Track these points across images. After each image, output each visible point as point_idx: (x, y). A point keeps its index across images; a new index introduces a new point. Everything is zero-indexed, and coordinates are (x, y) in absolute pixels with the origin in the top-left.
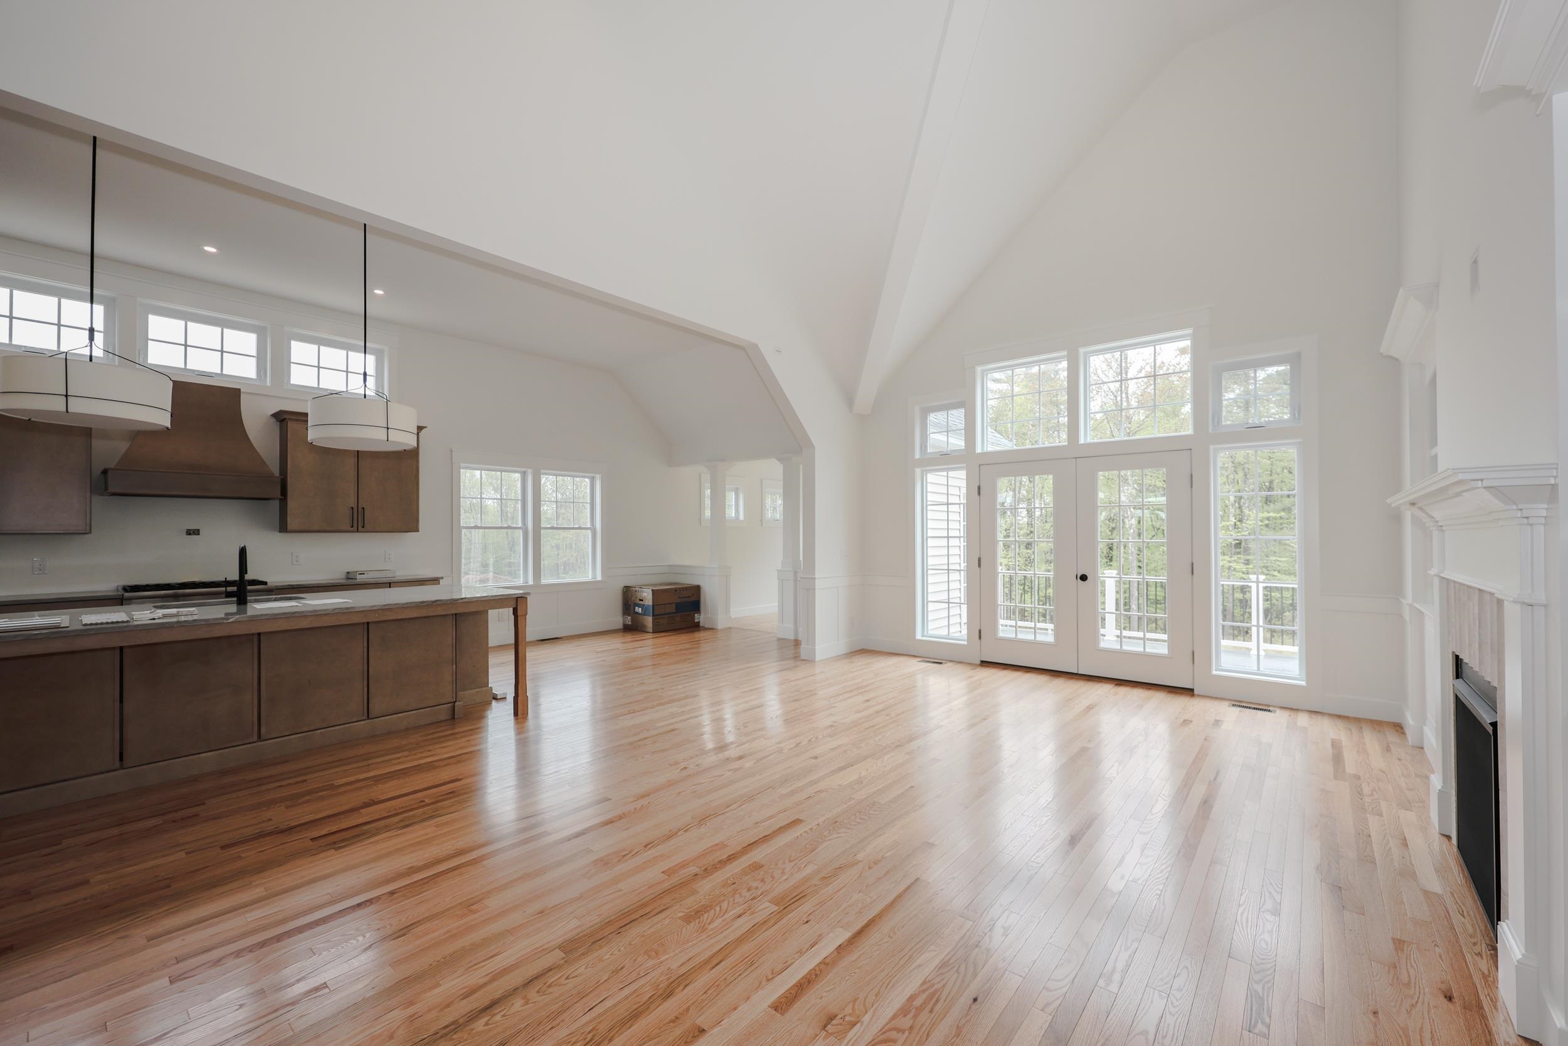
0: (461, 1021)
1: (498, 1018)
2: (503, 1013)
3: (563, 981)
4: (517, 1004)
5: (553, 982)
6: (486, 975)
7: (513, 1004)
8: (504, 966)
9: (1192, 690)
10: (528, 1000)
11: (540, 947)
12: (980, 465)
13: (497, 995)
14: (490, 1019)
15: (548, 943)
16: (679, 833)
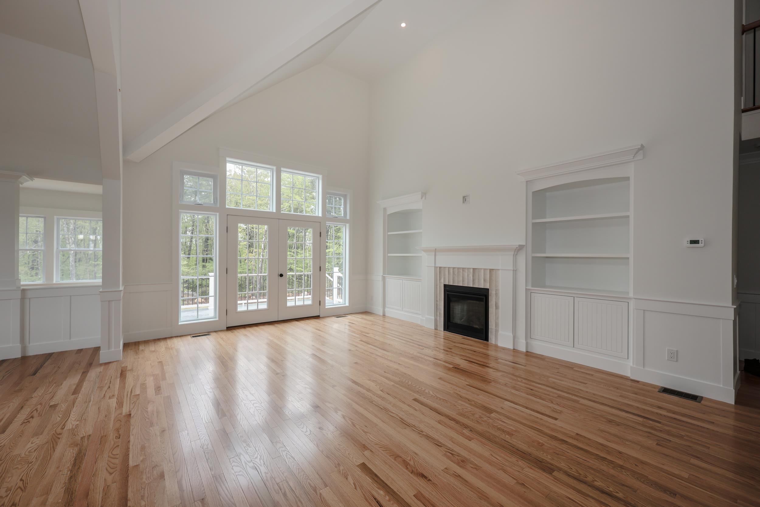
0: (623, 503)
1: (611, 489)
2: (608, 488)
3: (574, 470)
4: (598, 484)
5: (577, 474)
6: (587, 500)
7: (599, 485)
8: (576, 493)
9: (319, 316)
10: (593, 480)
11: (555, 481)
12: (227, 215)
13: (598, 492)
14: (614, 492)
15: (550, 479)
16: (425, 434)
